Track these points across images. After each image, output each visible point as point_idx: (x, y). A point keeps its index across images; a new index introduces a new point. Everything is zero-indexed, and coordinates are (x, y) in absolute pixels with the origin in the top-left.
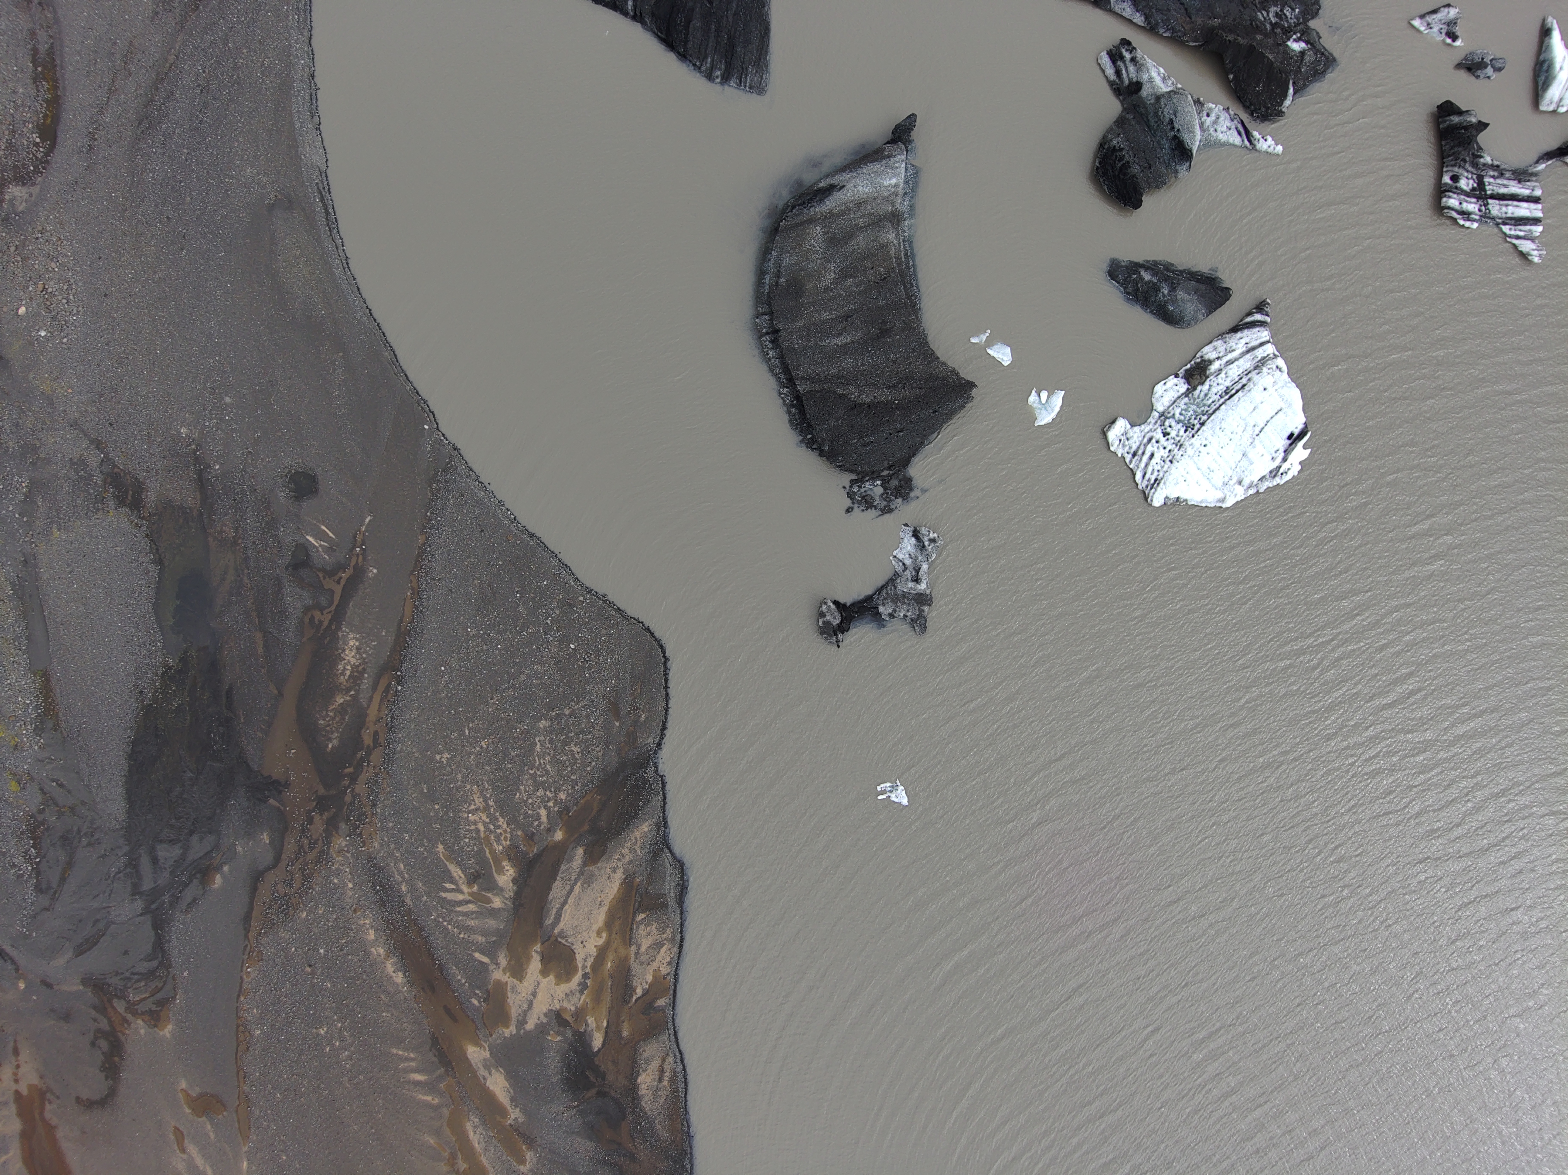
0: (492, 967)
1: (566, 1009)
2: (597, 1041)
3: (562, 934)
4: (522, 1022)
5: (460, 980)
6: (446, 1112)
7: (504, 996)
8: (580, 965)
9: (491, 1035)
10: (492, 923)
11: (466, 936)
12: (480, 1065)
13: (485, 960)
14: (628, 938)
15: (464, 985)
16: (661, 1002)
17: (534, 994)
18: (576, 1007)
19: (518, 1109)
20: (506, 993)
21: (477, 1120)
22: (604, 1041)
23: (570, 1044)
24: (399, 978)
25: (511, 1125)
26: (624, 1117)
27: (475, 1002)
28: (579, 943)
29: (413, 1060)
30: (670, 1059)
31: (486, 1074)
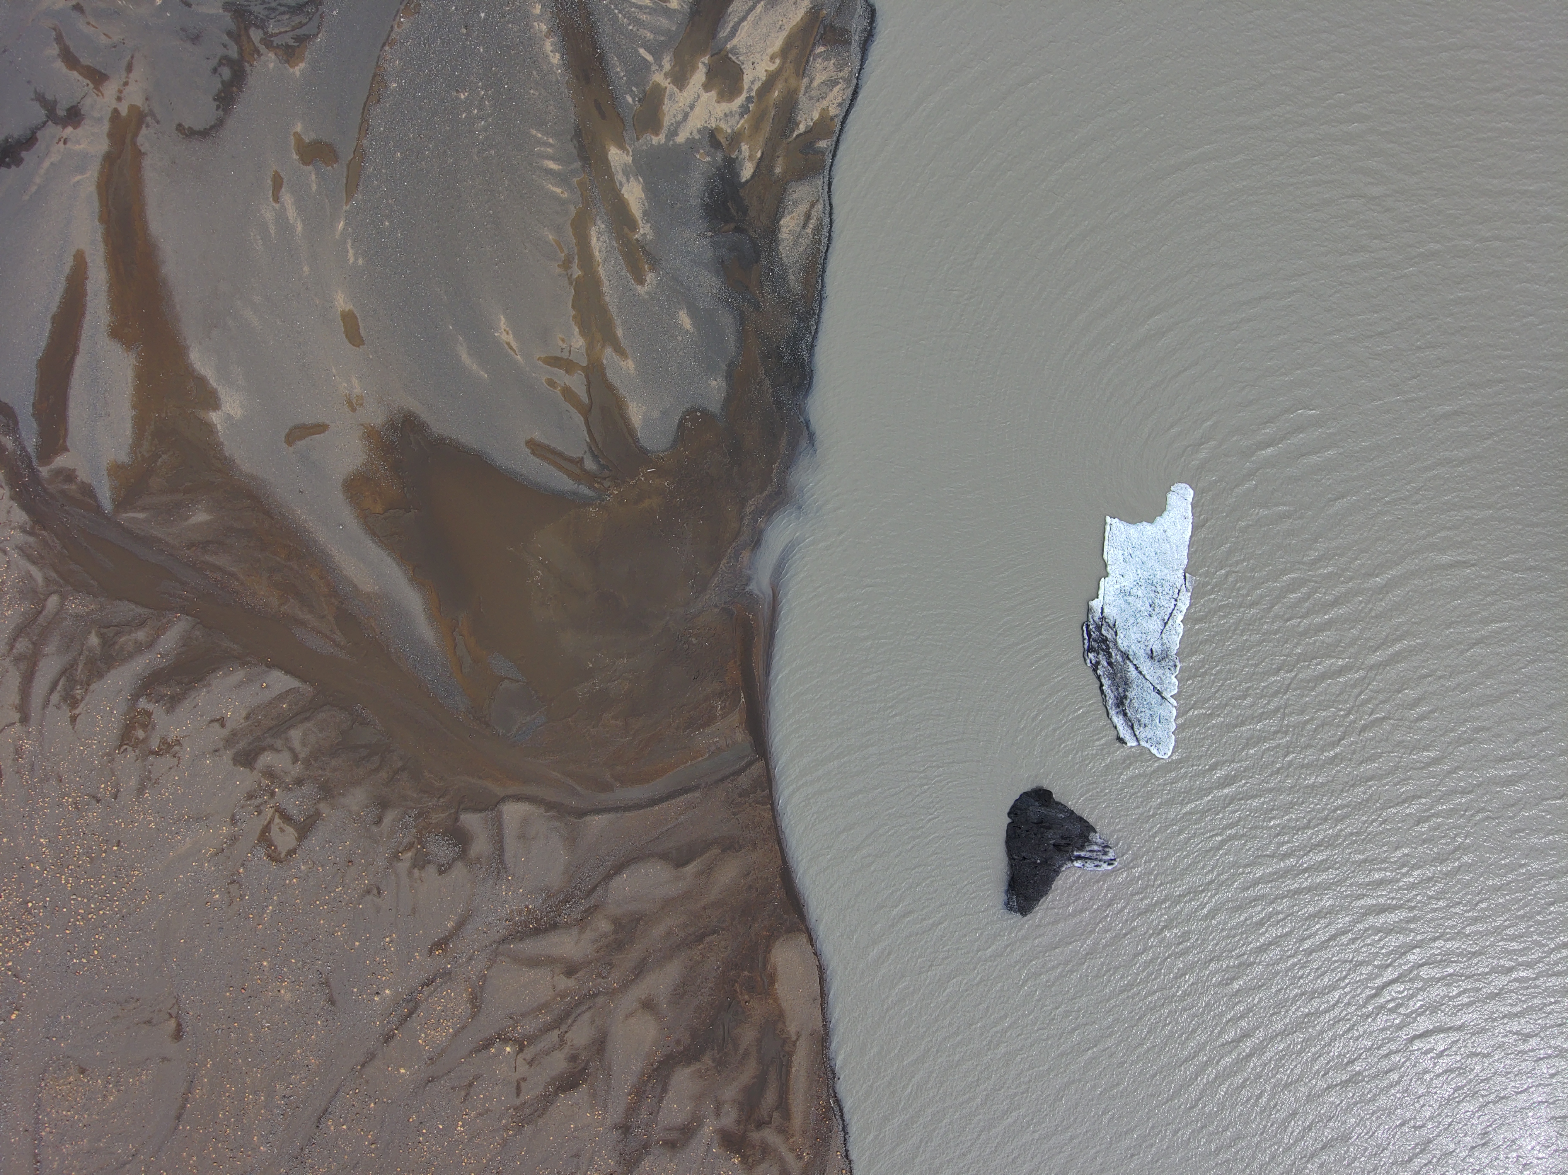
0: (654, 68)
1: (722, 129)
2: (747, 172)
3: (734, 50)
4: (673, 133)
5: (618, 73)
6: (573, 210)
7: (661, 103)
8: (746, 87)
9: (638, 139)
10: (664, 22)
11: (635, 29)
12: (619, 169)
13: (649, 58)
14: (802, 68)
15: (622, 78)
16: (823, 144)
17: (692, 107)
18: (733, 130)
19: (649, 225)
20: (663, 99)
21: (604, 226)
22: (754, 173)
23: (718, 169)
24: (556, 59)
25: (637, 240)
26: (757, 261)
27: (630, 100)
28: (750, 63)
29: (550, 145)
30: (819, 206)
31: (624, 180)
